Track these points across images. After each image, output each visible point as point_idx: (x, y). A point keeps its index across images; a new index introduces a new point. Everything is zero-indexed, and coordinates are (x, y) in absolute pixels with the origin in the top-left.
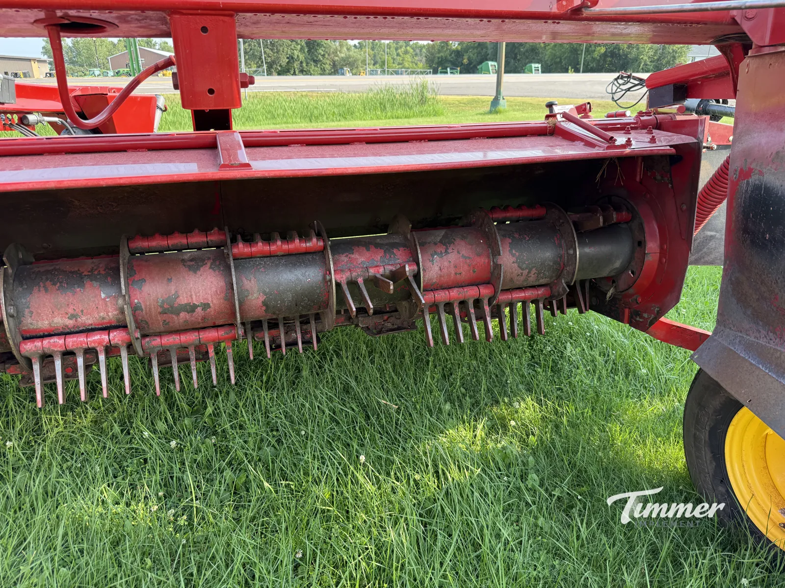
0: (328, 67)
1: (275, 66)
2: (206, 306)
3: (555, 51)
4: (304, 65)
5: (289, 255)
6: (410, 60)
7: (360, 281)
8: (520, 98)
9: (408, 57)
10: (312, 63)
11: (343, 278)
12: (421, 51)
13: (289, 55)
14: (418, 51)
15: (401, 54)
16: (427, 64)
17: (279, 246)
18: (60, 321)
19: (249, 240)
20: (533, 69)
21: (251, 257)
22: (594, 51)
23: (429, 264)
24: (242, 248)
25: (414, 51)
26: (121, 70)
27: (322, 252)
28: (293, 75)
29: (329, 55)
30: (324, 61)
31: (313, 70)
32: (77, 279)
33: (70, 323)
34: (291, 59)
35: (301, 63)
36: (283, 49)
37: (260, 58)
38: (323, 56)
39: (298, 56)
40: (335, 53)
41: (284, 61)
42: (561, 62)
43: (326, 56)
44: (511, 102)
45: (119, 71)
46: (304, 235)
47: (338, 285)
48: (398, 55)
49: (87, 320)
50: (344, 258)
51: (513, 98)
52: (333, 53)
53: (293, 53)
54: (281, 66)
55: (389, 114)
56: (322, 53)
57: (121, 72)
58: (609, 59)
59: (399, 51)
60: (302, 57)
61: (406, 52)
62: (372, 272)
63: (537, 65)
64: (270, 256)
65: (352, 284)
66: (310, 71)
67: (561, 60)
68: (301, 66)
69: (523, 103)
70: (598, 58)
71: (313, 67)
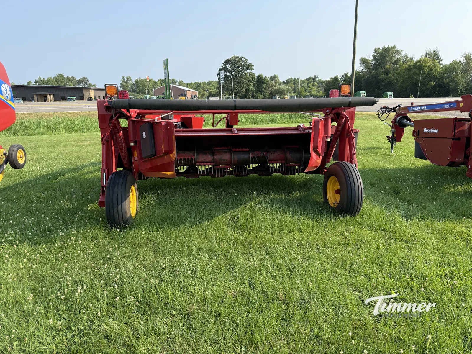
0: (267, 94)
1: (239, 94)
2: (227, 160)
3: (403, 84)
4: (255, 93)
5: (242, 151)
6: (315, 89)
7: (256, 157)
8: (369, 112)
9: (314, 88)
10: (259, 92)
11: (253, 156)
12: (322, 84)
13: (247, 88)
14: (320, 84)
15: (310, 86)
16: (325, 92)
17: (241, 150)
18: (203, 160)
19: (236, 148)
20: (388, 95)
21: (235, 151)
22: (428, 84)
23: (270, 155)
24: (234, 149)
25: (318, 84)
26: (160, 96)
27: (249, 151)
28: (248, 99)
29: (268, 88)
30: (266, 91)
31: (259, 97)
32: (205, 153)
33: (204, 161)
34: (248, 90)
35: (253, 92)
36: (244, 85)
37: (231, 90)
38: (265, 88)
39: (251, 89)
40: (272, 86)
41: (244, 91)
42: (406, 91)
43: (267, 88)
44: (363, 115)
45: (159, 97)
46: (246, 148)
47: (251, 157)
48: (309, 87)
49: (207, 160)
50: (253, 153)
51: (365, 112)
52: (271, 87)
53: (249, 87)
54: (242, 94)
55: (294, 121)
56: (265, 87)
57: (160, 97)
58: (437, 89)
59: (310, 85)
60: (253, 89)
61: (314, 85)
62: (258, 155)
63: (390, 93)
64: (239, 151)
65: (254, 157)
66: (257, 97)
67: (406, 89)
68: (253, 94)
69: (370, 115)
70: (430, 88)
71: (259, 95)
